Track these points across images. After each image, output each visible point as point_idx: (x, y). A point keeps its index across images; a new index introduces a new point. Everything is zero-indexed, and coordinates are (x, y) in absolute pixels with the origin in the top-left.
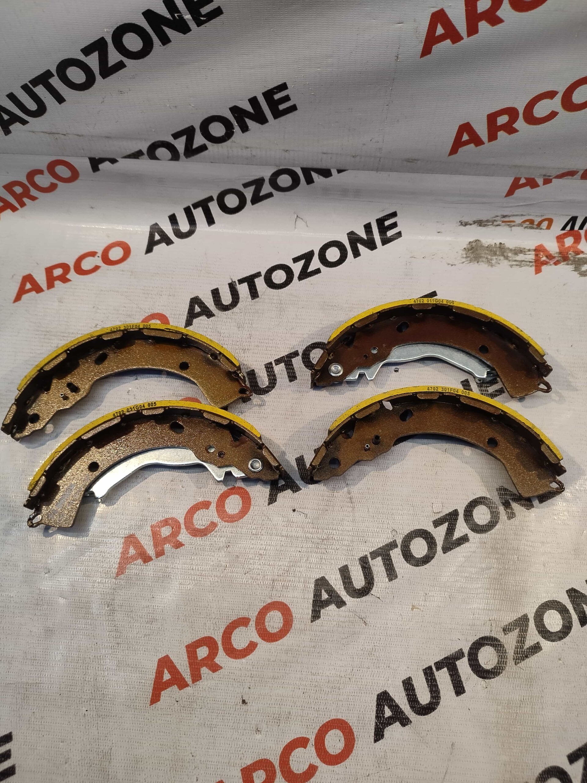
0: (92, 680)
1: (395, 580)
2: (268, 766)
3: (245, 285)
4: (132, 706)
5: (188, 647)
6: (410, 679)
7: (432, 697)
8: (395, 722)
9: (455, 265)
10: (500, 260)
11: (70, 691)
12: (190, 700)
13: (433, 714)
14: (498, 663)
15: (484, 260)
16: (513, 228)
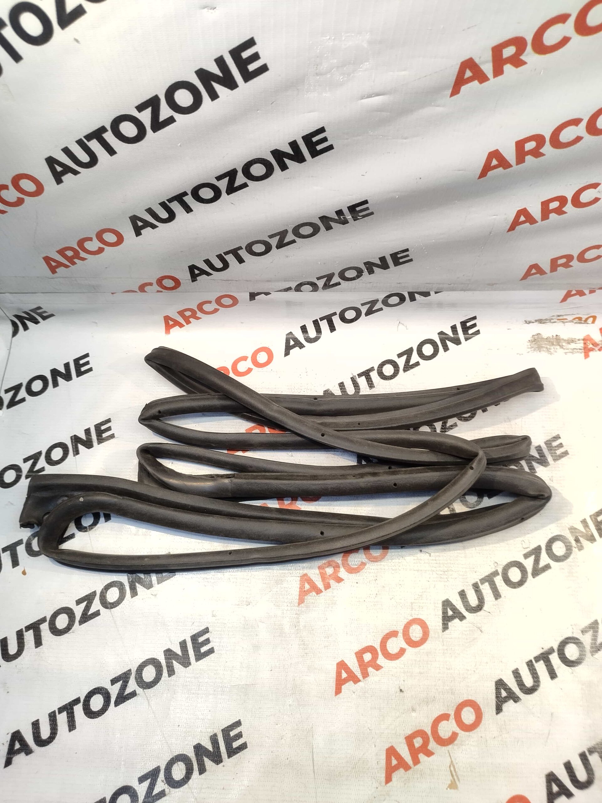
0: (292, 680)
1: (500, 599)
2: (424, 735)
3: (363, 378)
4: (322, 697)
5: (356, 653)
6: (517, 669)
7: (534, 682)
8: (509, 700)
9: (522, 354)
10: (557, 349)
11: (277, 689)
12: (363, 691)
13: (536, 694)
14: (580, 656)
15: (544, 349)
16: (566, 324)
